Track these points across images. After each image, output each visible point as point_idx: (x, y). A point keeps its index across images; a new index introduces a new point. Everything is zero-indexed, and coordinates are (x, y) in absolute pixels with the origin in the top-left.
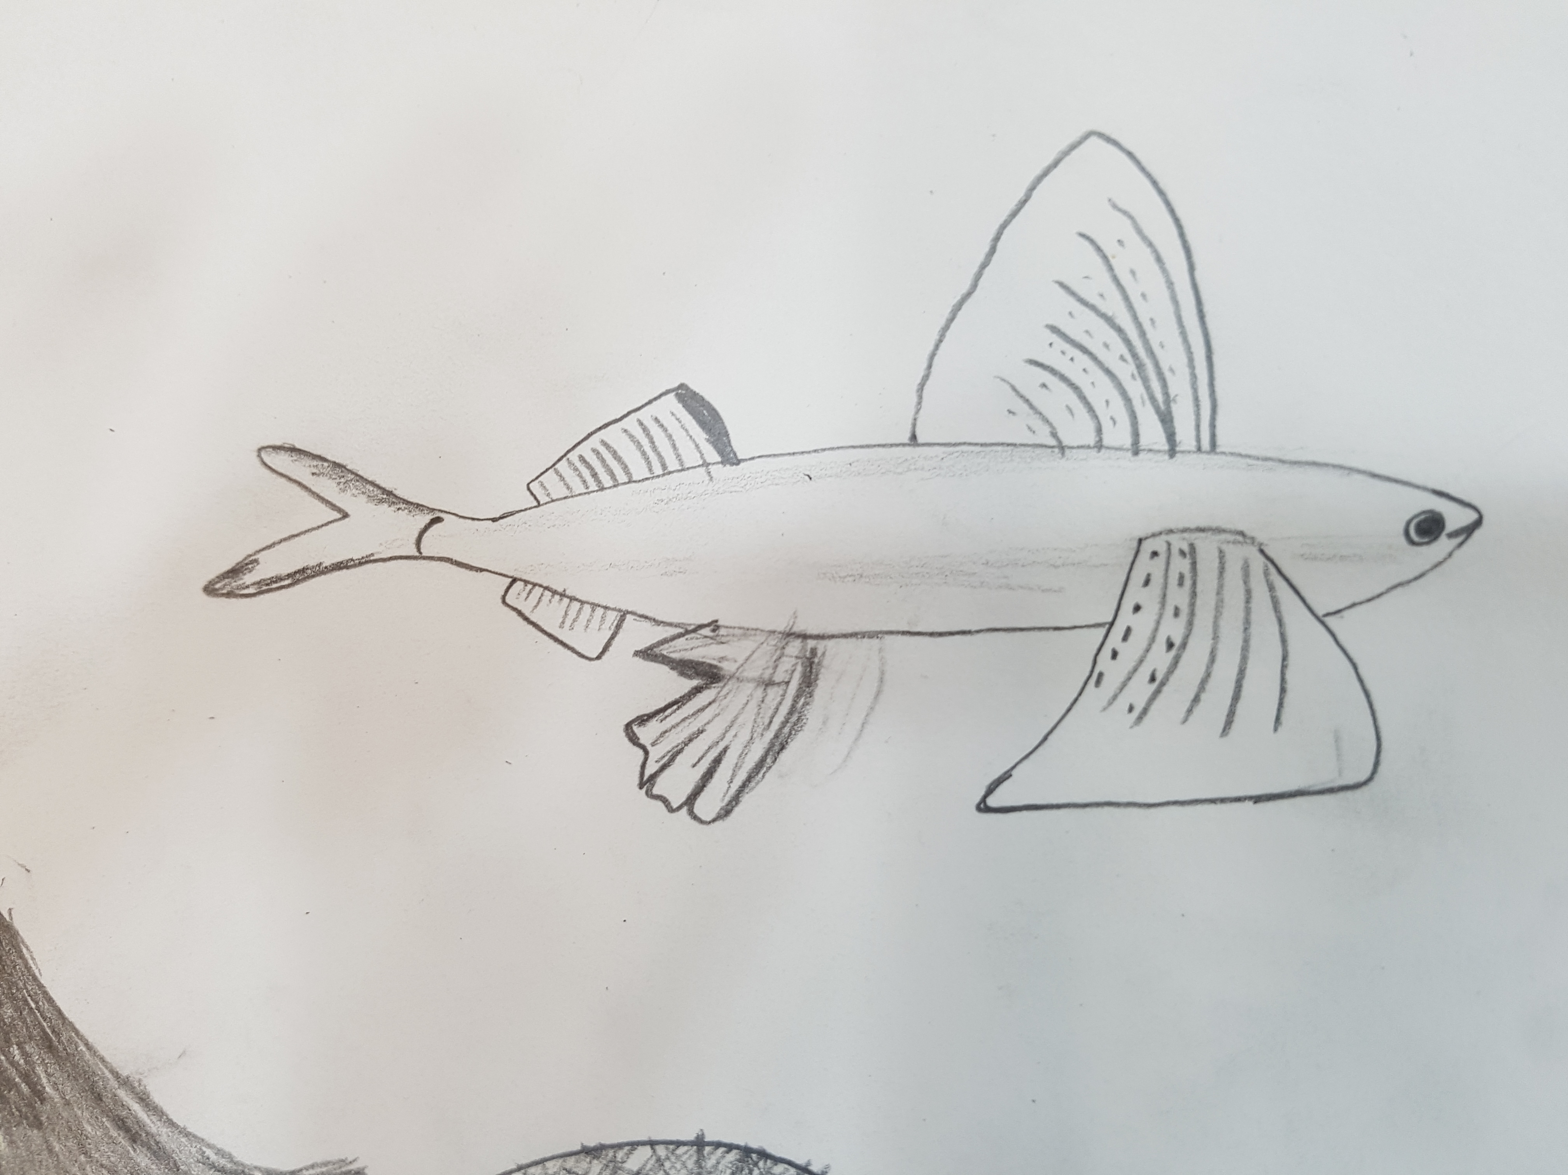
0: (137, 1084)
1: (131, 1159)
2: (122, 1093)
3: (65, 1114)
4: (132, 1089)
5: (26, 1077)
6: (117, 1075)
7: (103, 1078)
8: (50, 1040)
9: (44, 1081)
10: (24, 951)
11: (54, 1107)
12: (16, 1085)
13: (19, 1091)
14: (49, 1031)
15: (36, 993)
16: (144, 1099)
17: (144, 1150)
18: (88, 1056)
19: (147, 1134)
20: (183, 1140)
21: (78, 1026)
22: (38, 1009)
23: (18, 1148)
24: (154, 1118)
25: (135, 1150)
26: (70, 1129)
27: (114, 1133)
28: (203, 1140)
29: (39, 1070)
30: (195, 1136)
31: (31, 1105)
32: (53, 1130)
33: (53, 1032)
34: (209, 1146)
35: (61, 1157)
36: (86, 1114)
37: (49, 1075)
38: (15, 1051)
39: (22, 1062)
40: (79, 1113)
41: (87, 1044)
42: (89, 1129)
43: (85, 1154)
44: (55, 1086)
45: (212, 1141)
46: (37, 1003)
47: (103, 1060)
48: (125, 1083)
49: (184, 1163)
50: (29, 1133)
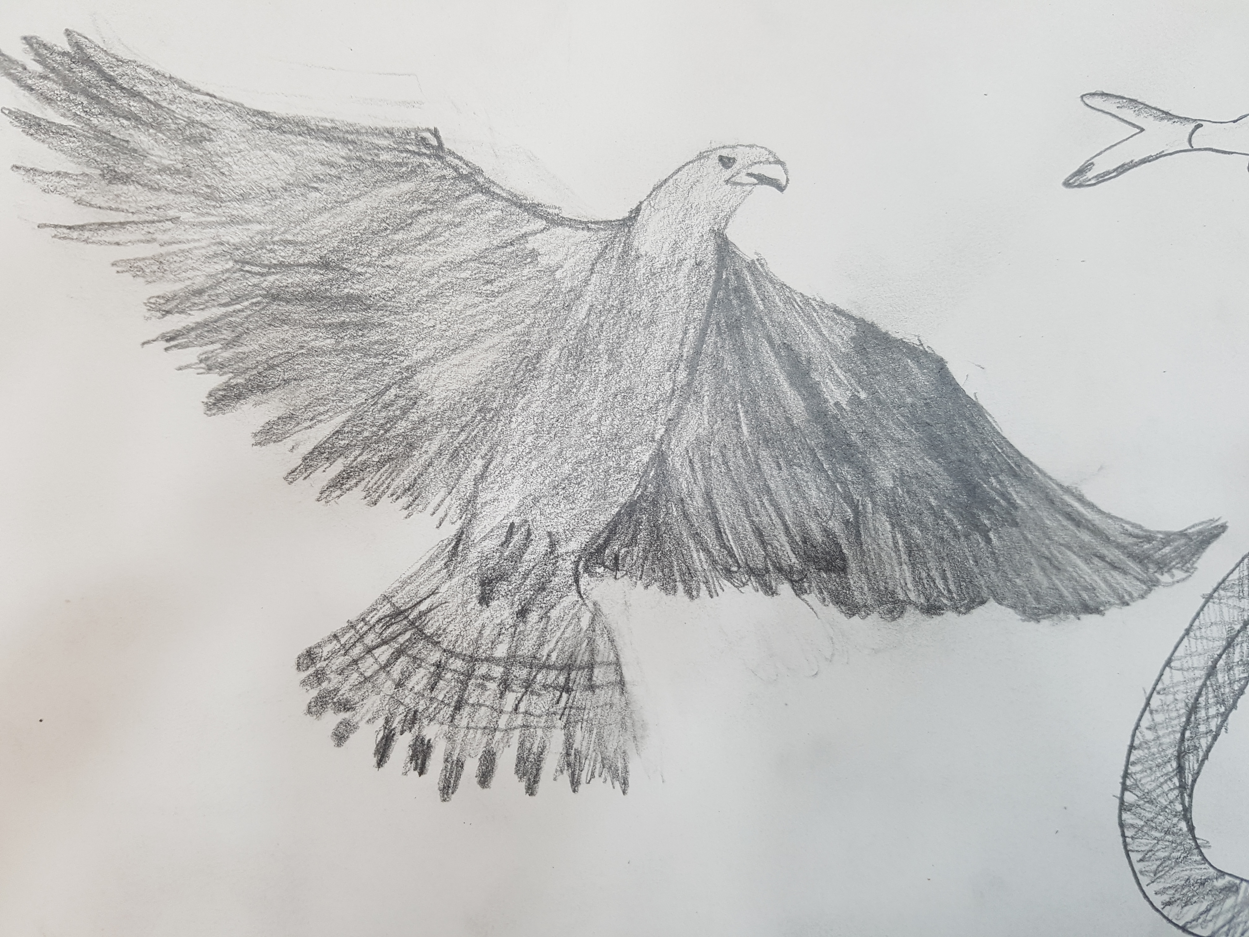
0: (1074, 491)
1: (1078, 537)
2: (1067, 498)
3: (1031, 516)
4: (1073, 494)
5: (1003, 495)
6: (1061, 486)
7: (1053, 490)
8: (1015, 471)
9: (1015, 496)
10: (988, 417)
11: (1023, 511)
12: (997, 501)
13: (1000, 505)
14: (1013, 465)
15: (1001, 443)
16: (1081, 499)
17: (1085, 531)
18: (1040, 477)
19: (1086, 520)
20: (1110, 521)
21: (1031, 460)
22: (1003, 452)
23: (1004, 540)
24: (1089, 510)
25: (1079, 531)
26: (1036, 524)
27: (1065, 523)
28: (1122, 519)
29: (1010, 490)
30: (1117, 518)
31: (1009, 513)
32: (1025, 527)
33: (1016, 465)
34: (1128, 523)
35: (1034, 543)
36: (1045, 514)
37: (1017, 493)
38: (993, 480)
39: (998, 486)
40: (1040, 513)
41: (1039, 470)
42: (1048, 522)
43: (1049, 539)
44: (1022, 498)
45: (1129, 519)
46: (1002, 449)
47: (1050, 478)
48: (1067, 490)
49: (1113, 536)
50: (1010, 530)
